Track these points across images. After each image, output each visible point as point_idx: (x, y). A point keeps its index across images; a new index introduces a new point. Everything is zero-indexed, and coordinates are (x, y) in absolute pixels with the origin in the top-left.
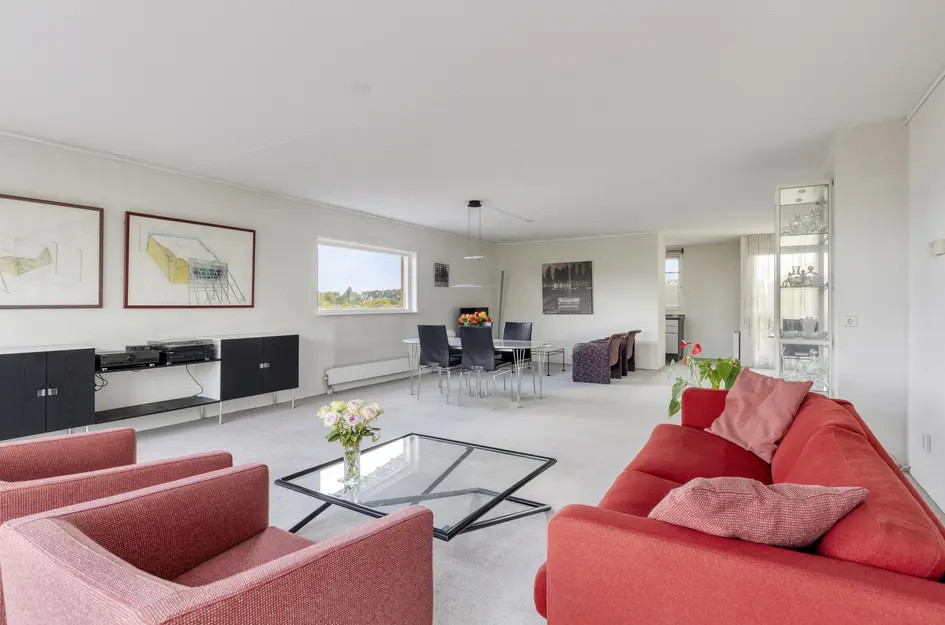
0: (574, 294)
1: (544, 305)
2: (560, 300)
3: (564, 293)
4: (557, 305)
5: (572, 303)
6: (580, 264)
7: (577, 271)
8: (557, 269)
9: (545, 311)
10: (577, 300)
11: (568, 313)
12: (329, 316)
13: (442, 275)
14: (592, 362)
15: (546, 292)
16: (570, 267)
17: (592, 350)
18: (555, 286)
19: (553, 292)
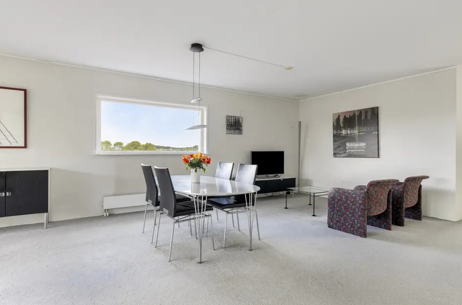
0: (361, 139)
1: (334, 149)
2: (348, 144)
3: (351, 139)
4: (345, 149)
5: (359, 148)
6: (366, 111)
7: (363, 118)
8: (345, 116)
9: (335, 155)
10: (363, 144)
11: (355, 156)
12: (111, 155)
13: (235, 125)
14: (346, 208)
15: (336, 137)
16: (357, 114)
17: (347, 198)
18: (344, 132)
19: (342, 137)
